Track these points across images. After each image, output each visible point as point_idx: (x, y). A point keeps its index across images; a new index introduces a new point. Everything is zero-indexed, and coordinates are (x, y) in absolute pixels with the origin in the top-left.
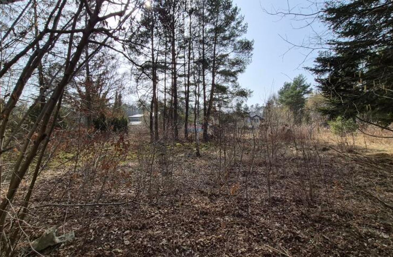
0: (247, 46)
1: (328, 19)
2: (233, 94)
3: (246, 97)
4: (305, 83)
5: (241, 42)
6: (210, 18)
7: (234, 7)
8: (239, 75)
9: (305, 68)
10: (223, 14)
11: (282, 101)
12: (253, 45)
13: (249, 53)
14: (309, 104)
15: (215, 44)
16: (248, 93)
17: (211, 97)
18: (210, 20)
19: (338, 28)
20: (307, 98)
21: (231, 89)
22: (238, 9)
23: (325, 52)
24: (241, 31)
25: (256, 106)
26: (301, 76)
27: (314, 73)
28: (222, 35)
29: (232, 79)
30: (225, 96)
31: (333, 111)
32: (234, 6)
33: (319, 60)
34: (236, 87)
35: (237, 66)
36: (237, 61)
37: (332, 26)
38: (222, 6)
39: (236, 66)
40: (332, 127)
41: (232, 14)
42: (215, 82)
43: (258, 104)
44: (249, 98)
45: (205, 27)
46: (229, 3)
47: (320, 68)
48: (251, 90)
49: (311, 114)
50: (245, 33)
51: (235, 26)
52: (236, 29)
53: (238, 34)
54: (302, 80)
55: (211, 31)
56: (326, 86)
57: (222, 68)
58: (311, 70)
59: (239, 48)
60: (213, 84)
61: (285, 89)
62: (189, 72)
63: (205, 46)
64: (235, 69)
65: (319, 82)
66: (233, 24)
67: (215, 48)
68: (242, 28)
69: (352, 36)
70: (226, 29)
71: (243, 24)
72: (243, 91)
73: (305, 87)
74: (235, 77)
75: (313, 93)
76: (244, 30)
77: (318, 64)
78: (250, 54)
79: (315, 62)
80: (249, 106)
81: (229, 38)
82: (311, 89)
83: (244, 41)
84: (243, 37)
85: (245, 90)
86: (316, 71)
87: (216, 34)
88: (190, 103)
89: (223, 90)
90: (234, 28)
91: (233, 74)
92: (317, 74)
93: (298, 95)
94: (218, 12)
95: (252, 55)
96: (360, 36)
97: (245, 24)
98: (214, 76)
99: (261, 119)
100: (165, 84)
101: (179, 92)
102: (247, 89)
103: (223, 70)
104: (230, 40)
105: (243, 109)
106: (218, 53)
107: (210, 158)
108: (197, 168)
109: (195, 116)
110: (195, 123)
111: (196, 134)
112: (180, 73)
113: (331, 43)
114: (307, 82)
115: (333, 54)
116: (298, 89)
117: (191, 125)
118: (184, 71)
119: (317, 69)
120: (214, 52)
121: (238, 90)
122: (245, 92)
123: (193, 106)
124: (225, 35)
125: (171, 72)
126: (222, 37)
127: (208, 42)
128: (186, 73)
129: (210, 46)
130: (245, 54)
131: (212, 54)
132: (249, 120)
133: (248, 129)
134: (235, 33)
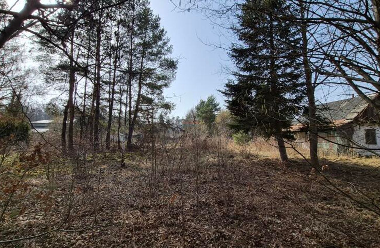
0: (171, 65)
1: (233, 56)
2: (158, 106)
3: (170, 109)
4: (215, 102)
5: (167, 60)
6: (138, 32)
7: (162, 29)
8: (165, 89)
9: (218, 90)
10: (151, 32)
11: (199, 116)
12: (177, 64)
13: (173, 71)
14: (218, 120)
15: (143, 57)
16: (172, 106)
17: (137, 107)
18: (139, 34)
19: (239, 64)
20: (217, 114)
21: (156, 101)
22: (165, 32)
23: (232, 80)
24: (167, 51)
25: (177, 118)
26: (213, 96)
28: (149, 50)
29: (158, 91)
30: (150, 107)
31: (238, 126)
32: (161, 28)
33: (228, 85)
34: (161, 99)
35: (162, 81)
36: (163, 77)
37: (236, 62)
38: (150, 25)
39: (162, 80)
40: (234, 138)
41: (160, 34)
42: (141, 93)
44: (172, 111)
45: (133, 40)
46: (157, 24)
47: (228, 92)
48: (174, 104)
49: (220, 127)
50: (171, 53)
51: (162, 45)
52: (163, 48)
53: (164, 53)
54: (213, 100)
55: (140, 44)
56: (233, 106)
57: (149, 81)
58: (222, 92)
59: (165, 66)
60: (139, 95)
61: (201, 105)
62: (114, 80)
63: (132, 58)
64: (160, 83)
65: (227, 103)
66: (160, 43)
67: (142, 61)
68: (167, 48)
69: (247, 72)
70: (154, 46)
71: (169, 45)
72: (168, 104)
73: (215, 105)
74: (161, 91)
75: (221, 111)
76: (169, 50)
77: (227, 89)
79: (225, 86)
80: (171, 118)
81: (156, 55)
82: (220, 108)
83: (169, 60)
84: (168, 56)
85: (169, 103)
86: (226, 94)
87: (144, 49)
88: (113, 111)
89: (150, 101)
90: (160, 46)
91: (159, 88)
92: (226, 96)
94: (146, 29)
95: (176, 73)
96: (253, 72)
97: (171, 46)
98: (140, 88)
99: (181, 130)
100: (85, 89)
101: (102, 99)
102: (171, 103)
103: (150, 83)
104: (157, 56)
105: (165, 120)
106: (146, 66)
107: (137, 168)
108: (123, 180)
109: (119, 125)
110: (118, 132)
111: (119, 144)
112: (105, 80)
113: (235, 74)
114: (217, 101)
115: (236, 82)
116: (211, 107)
117: (113, 134)
118: (109, 77)
119: (226, 92)
120: (142, 65)
121: (163, 103)
122: (169, 105)
123: (117, 115)
124: (153, 51)
125: (93, 76)
126: (149, 53)
127: (136, 54)
128: (111, 80)
129: (138, 58)
130: (170, 71)
131: (139, 66)
132: (171, 131)
133: (171, 139)
134: (162, 51)
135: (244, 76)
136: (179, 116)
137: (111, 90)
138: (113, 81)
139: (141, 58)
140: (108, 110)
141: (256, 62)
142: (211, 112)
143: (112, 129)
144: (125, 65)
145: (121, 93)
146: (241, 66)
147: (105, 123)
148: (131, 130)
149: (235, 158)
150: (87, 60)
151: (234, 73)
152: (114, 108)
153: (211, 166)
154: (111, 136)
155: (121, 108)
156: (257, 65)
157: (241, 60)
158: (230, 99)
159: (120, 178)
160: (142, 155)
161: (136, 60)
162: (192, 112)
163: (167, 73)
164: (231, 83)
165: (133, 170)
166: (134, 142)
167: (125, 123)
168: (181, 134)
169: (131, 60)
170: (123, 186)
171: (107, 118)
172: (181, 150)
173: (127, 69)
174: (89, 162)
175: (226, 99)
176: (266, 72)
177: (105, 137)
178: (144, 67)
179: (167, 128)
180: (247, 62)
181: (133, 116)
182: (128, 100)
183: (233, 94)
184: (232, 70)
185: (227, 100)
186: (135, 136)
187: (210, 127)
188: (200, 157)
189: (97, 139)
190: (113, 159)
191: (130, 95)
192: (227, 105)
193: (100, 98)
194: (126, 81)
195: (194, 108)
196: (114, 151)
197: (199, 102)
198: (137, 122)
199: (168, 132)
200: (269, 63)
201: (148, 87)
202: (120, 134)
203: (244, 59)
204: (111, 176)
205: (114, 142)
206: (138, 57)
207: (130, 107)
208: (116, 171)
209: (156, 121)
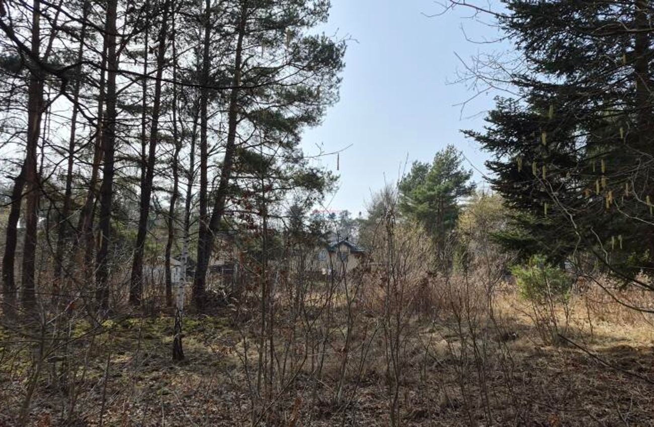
0: (327, 56)
2: (287, 179)
3: (320, 191)
5: (312, 43)
8: (305, 131)
9: (466, 132)
11: (407, 209)
12: (343, 55)
13: (333, 75)
14: (466, 221)
15: (242, 33)
16: (326, 180)
17: (223, 183)
19: (535, 49)
20: (464, 206)
21: (281, 165)
23: (510, 100)
24: (313, 13)
25: (343, 217)
26: (451, 149)
27: (485, 147)
28: (261, 13)
31: (527, 242)
33: (496, 117)
34: (296, 161)
36: (301, 92)
39: (297, 103)
42: (237, 141)
43: (346, 213)
44: (328, 196)
47: (498, 137)
48: (334, 174)
49: (473, 245)
50: (324, 19)
52: (301, 5)
53: (306, 21)
54: (452, 160)
56: (512, 180)
57: (258, 104)
58: (479, 138)
59: (306, 58)
60: (231, 147)
61: (414, 178)
63: (211, 34)
64: (292, 112)
65: (495, 170)
68: (315, 5)
69: (561, 73)
72: (314, 175)
73: (460, 178)
74: (295, 135)
75: (475, 194)
76: (321, 11)
77: (494, 127)
78: (334, 79)
79: (487, 120)
80: (324, 215)
81: (280, 26)
82: (473, 186)
83: (320, 41)
85: (318, 171)
86: (490, 143)
87: (244, 8)
88: (153, 195)
89: (260, 166)
91: (290, 126)
92: (492, 150)
93: (443, 197)
95: (339, 81)
96: (577, 74)
98: (233, 124)
99: (354, 252)
100: (73, 128)
101: (120, 159)
102: (324, 170)
103: (261, 111)
104: (283, 32)
105: (307, 223)
106: (249, 62)
107: (215, 365)
108: (175, 400)
109: (171, 237)
110: (168, 256)
111: (169, 292)
112: (129, 102)
113: (521, 81)
114: (464, 167)
115: (524, 106)
116: (445, 182)
117: (153, 262)
118: (141, 95)
119: (492, 138)
120: (239, 58)
121: (301, 171)
122: (318, 178)
124: (271, 15)
125: (96, 91)
126: (260, 19)
127: (221, 26)
128: (147, 102)
129: (228, 38)
130: (323, 75)
131: (228, 60)
132: (323, 254)
133: (323, 278)
134: (297, 16)
135: (550, 88)
136: (349, 211)
137: (148, 133)
138: (152, 105)
139: (237, 37)
140: (138, 190)
141: (588, 42)
142: (445, 197)
143: (148, 249)
144: (188, 59)
145: (177, 139)
146: (541, 55)
147: (130, 231)
148: (206, 248)
151: (516, 79)
152: (156, 185)
154: (146, 269)
155: (176, 185)
156: (590, 53)
157: (540, 37)
158: (505, 160)
159: (165, 394)
160: (233, 326)
161: (223, 41)
162: (387, 196)
163: (311, 81)
164: (507, 110)
165: (206, 369)
166: (213, 285)
167: (187, 230)
168: (353, 263)
169: (207, 41)
170: (176, 419)
171: (135, 214)
173: (195, 69)
175: (491, 160)
176: (621, 74)
177: (126, 271)
178: (245, 63)
179: (311, 245)
180: (559, 44)
181: (210, 210)
182: (198, 159)
183: (512, 143)
184: (510, 68)
185: (495, 163)
186: (218, 268)
187: (440, 243)
188: (409, 334)
189: (102, 275)
190: (149, 337)
191: (204, 145)
192: (495, 176)
193: (116, 154)
194: (191, 105)
195: (395, 188)
196: (151, 312)
197: (409, 170)
198: (225, 229)
199: (316, 257)
200: (629, 45)
201: (255, 125)
202: (173, 261)
203: (550, 34)
204: (140, 387)
205: (153, 287)
206: (228, 34)
207: (204, 182)
208: (155, 374)
209: (280, 224)
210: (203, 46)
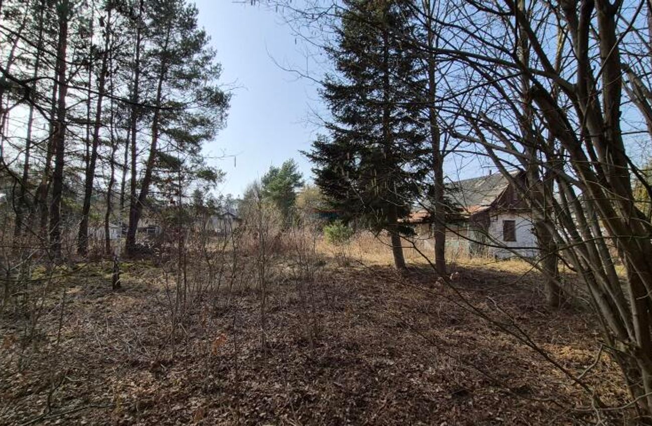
0: (219, 100)
1: (327, 96)
2: (192, 173)
3: (214, 181)
4: (297, 171)
5: (209, 90)
6: (153, 29)
7: (200, 31)
8: (205, 144)
9: (301, 152)
10: (179, 34)
11: (267, 194)
12: (229, 100)
13: (223, 111)
14: (300, 201)
15: (162, 79)
16: (218, 175)
17: (148, 173)
18: (154, 34)
19: (336, 110)
20: (298, 193)
21: (188, 164)
22: (206, 37)
23: (324, 136)
24: (210, 72)
25: (228, 198)
26: (292, 161)
27: (312, 160)
28: (175, 67)
29: (190, 146)
30: (176, 175)
31: (331, 213)
32: (199, 28)
33: (317, 144)
34: (199, 162)
35: (200, 128)
36: (202, 120)
37: (331, 107)
38: (177, 20)
39: (199, 126)
40: (326, 233)
41: (197, 40)
42: (157, 147)
43: (230, 195)
44: (219, 184)
45: (142, 43)
46: (193, 20)
47: (318, 156)
48: (223, 171)
49: (303, 214)
50: (217, 77)
51: (200, 61)
52: (202, 66)
53: (205, 76)
54: (292, 167)
55: (155, 53)
56: (326, 179)
57: (173, 125)
58: (308, 156)
59: (205, 99)
60: (154, 151)
61: (271, 176)
62: (98, 116)
63: (140, 77)
64: (196, 131)
65: (316, 173)
66: (196, 57)
67: (160, 85)
68: (211, 68)
69: (349, 124)
70: (184, 60)
71: (214, 62)
72: (210, 172)
73: (296, 177)
74: (198, 146)
75: (305, 187)
76: (216, 72)
77: (316, 150)
78: (224, 114)
79: (312, 146)
80: (216, 196)
81: (189, 78)
82: (303, 182)
83: (214, 90)
84: (212, 83)
85: (213, 169)
86: (315, 159)
87: (163, 63)
88: (95, 180)
89: (175, 164)
90: (197, 63)
91: (195, 140)
92: (315, 162)
93: (287, 187)
94: (170, 26)
95: (227, 115)
96: (357, 125)
97: (218, 64)
98: (155, 137)
99: (235, 219)
100: (29, 131)
101: (69, 154)
102: (217, 169)
103: (175, 130)
104: (190, 81)
105: (205, 201)
106: (167, 97)
107: (145, 291)
108: (116, 314)
109: (109, 209)
110: (107, 221)
111: (108, 245)
112: (76, 116)
113: (330, 126)
115: (331, 140)
116: (288, 179)
117: (96, 226)
118: (86, 112)
119: (315, 156)
120: (159, 94)
121: (201, 169)
122: (213, 174)
123: (104, 187)
124: (182, 70)
125: (48, 106)
126: (175, 72)
127: (147, 72)
128: (90, 118)
129: (152, 80)
130: (216, 111)
131: (153, 95)
132: (215, 220)
133: (216, 234)
134: (200, 73)
135: (344, 131)
136: (232, 194)
137: (91, 137)
138: (95, 119)
139: (158, 81)
140: (83, 177)
141: (363, 110)
142: (288, 188)
143: (91, 216)
144: (123, 91)
145: (114, 143)
146: (340, 114)
147: (78, 203)
148: (135, 216)
149: (327, 266)
150: (33, 71)
151: (327, 125)
152: (97, 174)
153: (286, 281)
154: (91, 230)
155: (113, 173)
156: (363, 115)
157: (339, 104)
158: (321, 168)
159: (108, 311)
160: (156, 266)
161: (148, 82)
162: (256, 187)
163: (210, 114)
164: (323, 141)
165: (138, 293)
166: (141, 240)
167: (122, 204)
168: (235, 225)
169: (136, 81)
170: (116, 327)
171: (81, 192)
172: (235, 254)
173: (128, 98)
174: (39, 282)
175: (315, 168)
176: (377, 127)
177: (75, 231)
178: (164, 98)
179: (208, 215)
180: (349, 109)
181: (138, 191)
182: (130, 159)
183: (325, 159)
184: (325, 118)
185: (316, 170)
186: (145, 230)
187: (286, 214)
188: (269, 265)
189: (56, 234)
190: (94, 275)
191: (134, 149)
192: (316, 177)
193: (66, 151)
194: (124, 121)
195: (259, 182)
196: (96, 258)
197: (268, 171)
198: (149, 204)
199: (211, 222)
200: (381, 113)
201: (171, 138)
202: (110, 225)
203: (344, 103)
204: (88, 309)
205: (96, 241)
206: (151, 78)
207: (134, 173)
208: (99, 299)
209: (188, 201)
210: (134, 84)
